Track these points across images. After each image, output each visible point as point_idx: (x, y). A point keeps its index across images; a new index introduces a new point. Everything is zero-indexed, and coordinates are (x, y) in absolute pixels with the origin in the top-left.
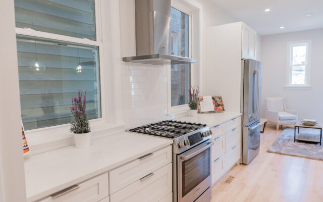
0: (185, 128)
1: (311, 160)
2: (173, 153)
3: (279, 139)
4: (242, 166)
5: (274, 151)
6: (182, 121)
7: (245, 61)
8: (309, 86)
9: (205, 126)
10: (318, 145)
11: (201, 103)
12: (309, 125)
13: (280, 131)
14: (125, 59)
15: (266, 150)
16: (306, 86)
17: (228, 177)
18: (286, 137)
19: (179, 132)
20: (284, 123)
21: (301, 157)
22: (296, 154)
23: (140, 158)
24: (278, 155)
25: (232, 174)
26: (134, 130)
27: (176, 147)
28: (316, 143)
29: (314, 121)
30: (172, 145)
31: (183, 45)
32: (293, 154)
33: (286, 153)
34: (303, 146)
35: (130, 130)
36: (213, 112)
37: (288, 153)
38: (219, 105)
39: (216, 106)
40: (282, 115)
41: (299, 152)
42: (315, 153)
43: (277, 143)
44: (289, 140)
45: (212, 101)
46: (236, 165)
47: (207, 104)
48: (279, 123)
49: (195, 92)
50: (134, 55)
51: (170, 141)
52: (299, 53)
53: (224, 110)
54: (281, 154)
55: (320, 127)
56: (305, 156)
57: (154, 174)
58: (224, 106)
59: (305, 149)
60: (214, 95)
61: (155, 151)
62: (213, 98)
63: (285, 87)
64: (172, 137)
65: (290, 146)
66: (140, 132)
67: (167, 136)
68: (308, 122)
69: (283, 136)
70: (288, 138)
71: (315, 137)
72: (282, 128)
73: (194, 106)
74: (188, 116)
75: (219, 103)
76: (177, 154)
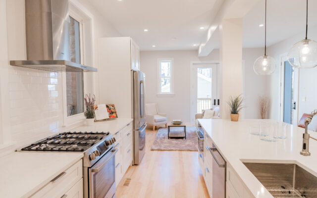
0: (89, 138)
1: (182, 152)
2: (83, 167)
3: (157, 138)
4: (135, 166)
5: (156, 148)
6: (83, 132)
7: (134, 72)
8: (173, 94)
9: (108, 134)
10: (184, 139)
11: (96, 111)
12: (177, 124)
13: (156, 131)
14: (13, 63)
15: (150, 149)
16: (171, 93)
17: (126, 180)
18: (161, 136)
19: (85, 144)
20: (158, 124)
21: (176, 150)
22: (172, 149)
23: (53, 180)
24: (159, 152)
25: (128, 176)
26: (28, 149)
27: (87, 160)
28: (182, 138)
29: (179, 120)
30: (83, 158)
31: (74, 52)
32: (169, 149)
33: (165, 149)
34: (174, 141)
35: (23, 150)
36: (108, 119)
37: (167, 149)
38: (112, 113)
39: (110, 114)
40: (157, 117)
41: (174, 147)
42: (184, 146)
43: (157, 142)
44: (164, 138)
45: (106, 109)
46: (130, 167)
47: (101, 112)
48: (155, 124)
49: (91, 101)
50: (24, 58)
51: (81, 155)
52: (165, 67)
53: (117, 117)
54: (161, 150)
55: (184, 125)
56: (178, 149)
57: (66, 196)
58: (117, 113)
59: (177, 144)
60: (108, 103)
61: (67, 169)
62: (107, 106)
63: (157, 95)
64: (82, 150)
65: (166, 143)
66: (37, 150)
67: (74, 150)
68: (176, 122)
69: (159, 135)
70: (163, 136)
71: (181, 133)
72: (156, 129)
73: (90, 115)
74: (84, 125)
75: (113, 111)
76: (89, 168)
